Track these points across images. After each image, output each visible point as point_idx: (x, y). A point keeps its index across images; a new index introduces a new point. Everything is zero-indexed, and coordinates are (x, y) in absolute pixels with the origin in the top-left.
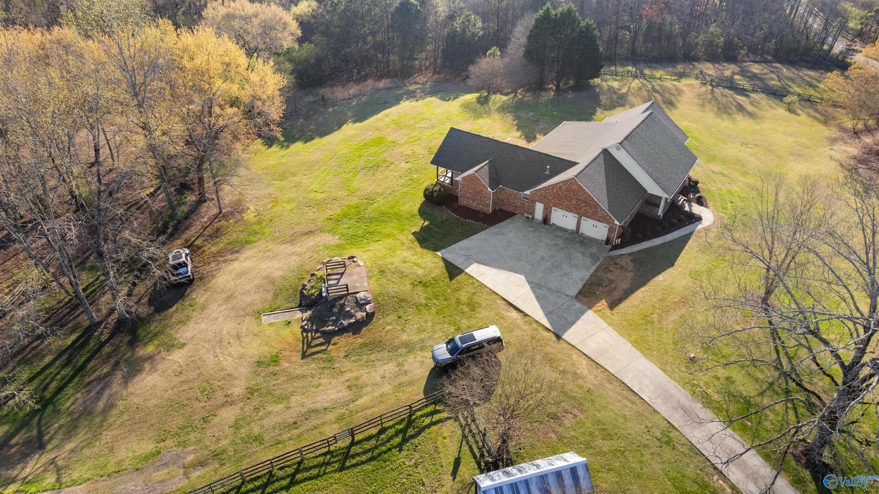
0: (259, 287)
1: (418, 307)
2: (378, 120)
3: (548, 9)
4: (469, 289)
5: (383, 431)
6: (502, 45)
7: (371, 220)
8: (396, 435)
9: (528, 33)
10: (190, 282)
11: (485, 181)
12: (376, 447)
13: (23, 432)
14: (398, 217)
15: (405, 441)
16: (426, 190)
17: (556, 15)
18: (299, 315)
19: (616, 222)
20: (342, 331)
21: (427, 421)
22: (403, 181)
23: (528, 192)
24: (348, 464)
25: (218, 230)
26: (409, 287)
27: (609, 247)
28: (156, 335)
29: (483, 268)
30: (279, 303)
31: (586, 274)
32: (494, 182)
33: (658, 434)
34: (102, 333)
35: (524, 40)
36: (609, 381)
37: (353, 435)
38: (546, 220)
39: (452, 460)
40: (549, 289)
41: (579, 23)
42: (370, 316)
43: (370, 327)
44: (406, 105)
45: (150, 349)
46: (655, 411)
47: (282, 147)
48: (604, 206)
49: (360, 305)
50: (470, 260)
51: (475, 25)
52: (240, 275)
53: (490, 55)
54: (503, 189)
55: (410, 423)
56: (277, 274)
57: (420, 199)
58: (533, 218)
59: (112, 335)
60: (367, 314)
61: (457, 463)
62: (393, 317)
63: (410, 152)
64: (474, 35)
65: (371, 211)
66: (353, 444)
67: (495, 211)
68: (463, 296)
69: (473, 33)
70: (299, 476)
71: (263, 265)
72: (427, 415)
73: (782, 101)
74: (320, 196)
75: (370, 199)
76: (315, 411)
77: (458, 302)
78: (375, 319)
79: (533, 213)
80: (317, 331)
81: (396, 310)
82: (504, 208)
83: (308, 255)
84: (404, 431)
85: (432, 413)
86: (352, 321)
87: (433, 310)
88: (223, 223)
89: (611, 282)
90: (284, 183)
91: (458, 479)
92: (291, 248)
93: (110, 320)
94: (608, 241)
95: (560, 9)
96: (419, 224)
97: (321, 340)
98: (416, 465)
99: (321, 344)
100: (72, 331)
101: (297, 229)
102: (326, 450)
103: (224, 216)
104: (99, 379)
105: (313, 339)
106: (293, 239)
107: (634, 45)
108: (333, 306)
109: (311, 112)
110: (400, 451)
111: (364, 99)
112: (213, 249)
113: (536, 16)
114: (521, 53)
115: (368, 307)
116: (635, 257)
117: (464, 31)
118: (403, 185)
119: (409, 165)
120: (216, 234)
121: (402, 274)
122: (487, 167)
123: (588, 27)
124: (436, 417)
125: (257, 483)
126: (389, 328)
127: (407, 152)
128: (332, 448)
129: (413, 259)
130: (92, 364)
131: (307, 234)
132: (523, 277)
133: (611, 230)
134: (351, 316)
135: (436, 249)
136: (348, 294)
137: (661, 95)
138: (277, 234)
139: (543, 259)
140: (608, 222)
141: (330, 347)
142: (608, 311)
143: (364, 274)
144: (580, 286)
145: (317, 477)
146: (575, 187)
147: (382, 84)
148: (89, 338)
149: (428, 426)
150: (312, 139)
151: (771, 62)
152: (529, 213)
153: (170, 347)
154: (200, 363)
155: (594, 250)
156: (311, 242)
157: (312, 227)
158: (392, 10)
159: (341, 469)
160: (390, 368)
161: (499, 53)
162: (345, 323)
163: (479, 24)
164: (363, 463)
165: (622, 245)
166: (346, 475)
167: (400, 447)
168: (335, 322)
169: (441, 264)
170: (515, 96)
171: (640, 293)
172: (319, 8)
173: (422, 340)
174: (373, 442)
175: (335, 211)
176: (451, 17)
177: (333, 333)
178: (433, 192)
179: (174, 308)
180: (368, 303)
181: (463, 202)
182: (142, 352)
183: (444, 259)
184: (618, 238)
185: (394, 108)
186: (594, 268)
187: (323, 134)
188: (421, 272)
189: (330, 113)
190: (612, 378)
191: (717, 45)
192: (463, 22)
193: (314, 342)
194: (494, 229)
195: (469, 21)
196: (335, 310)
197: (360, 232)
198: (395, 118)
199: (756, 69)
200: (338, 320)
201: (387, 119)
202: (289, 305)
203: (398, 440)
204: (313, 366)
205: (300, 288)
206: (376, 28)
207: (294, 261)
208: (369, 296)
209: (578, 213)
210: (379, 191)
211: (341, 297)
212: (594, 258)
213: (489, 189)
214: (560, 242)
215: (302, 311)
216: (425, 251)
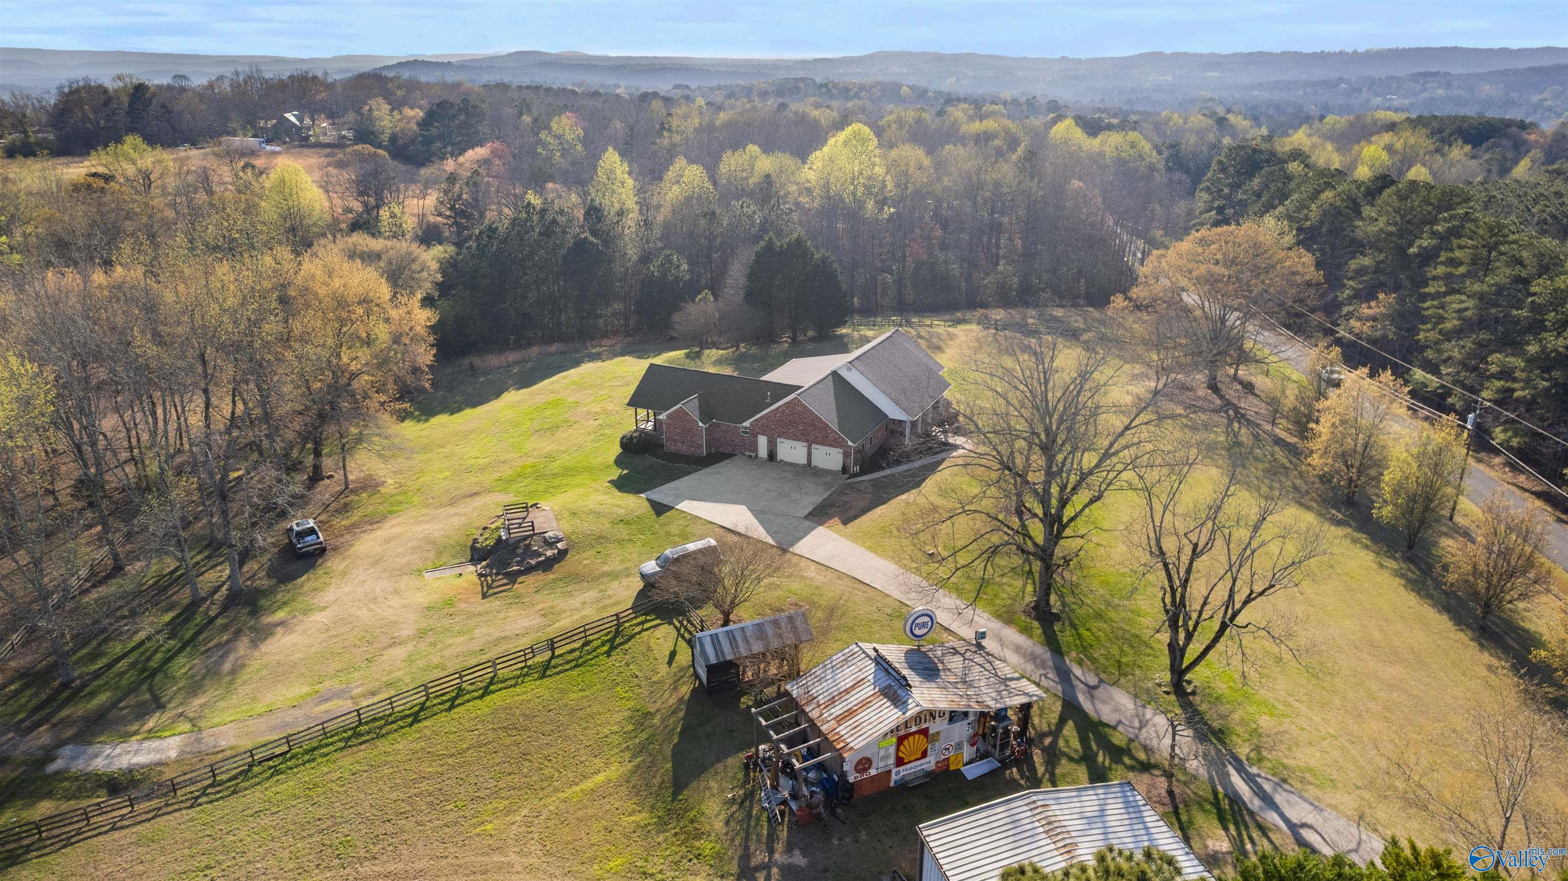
0: (415, 548)
1: (620, 542)
2: (553, 383)
3: (771, 238)
4: (681, 522)
5: (587, 643)
6: (715, 288)
7: (555, 476)
8: (603, 644)
9: (748, 271)
10: (323, 551)
11: (695, 415)
12: (581, 657)
13: (132, 696)
14: (590, 470)
15: (612, 648)
16: (623, 438)
17: (781, 246)
18: (472, 568)
19: (850, 443)
20: (530, 570)
21: (638, 629)
22: (592, 437)
23: (747, 424)
24: (548, 673)
25: (346, 505)
26: (608, 525)
27: (847, 476)
28: (285, 603)
29: (696, 504)
30: (445, 560)
31: (818, 500)
32: (706, 416)
33: (889, 611)
34: (208, 609)
35: (742, 281)
36: (839, 578)
37: (553, 650)
38: (772, 456)
39: (667, 653)
40: (774, 514)
41: (812, 255)
42: (563, 554)
43: (563, 563)
44: (587, 368)
45: (280, 615)
46: (887, 595)
47: (419, 421)
48: (834, 425)
49: (550, 543)
50: (681, 498)
51: (678, 266)
52: (388, 541)
53: (700, 300)
54: (718, 425)
55: (617, 633)
56: (436, 534)
57: (617, 450)
58: (756, 456)
59: (224, 609)
60: (559, 551)
61: (673, 654)
62: (592, 553)
63: (598, 410)
64: (677, 280)
65: (555, 466)
66: (553, 657)
67: (709, 455)
68: (674, 529)
69: (677, 277)
70: (492, 688)
71: (418, 529)
72: (638, 624)
73: (1078, 340)
74: (482, 461)
75: (550, 457)
76: (505, 638)
77: (668, 534)
78: (569, 556)
79: (755, 450)
80: (497, 574)
81: (593, 547)
82: (721, 450)
83: (475, 514)
84: (612, 640)
85: (642, 623)
86: (543, 558)
87: (639, 544)
88: (353, 497)
89: (845, 503)
90: (429, 455)
91: (674, 665)
92: (451, 510)
93: (216, 597)
94: (845, 470)
95: (787, 240)
96: (616, 473)
97: (505, 581)
98: (628, 665)
99: (504, 585)
100: (167, 611)
101: (456, 493)
102: (523, 664)
103: (352, 491)
104: (219, 645)
105: (493, 581)
106: (453, 502)
107: (900, 291)
108: (517, 548)
109: (455, 384)
110: (609, 656)
111: (529, 365)
112: (344, 522)
113: (757, 248)
114: (740, 298)
115: (559, 545)
116: (875, 483)
117: (664, 275)
118: (592, 441)
119: (599, 422)
120: (346, 509)
121: (598, 514)
122: (696, 401)
123: (824, 260)
124: (646, 626)
125: (444, 698)
126: (586, 562)
127: (595, 410)
128: (529, 663)
129: (611, 501)
130: (205, 635)
131: (471, 496)
132: (744, 507)
133: (846, 455)
134: (539, 555)
135: (637, 491)
136: (534, 534)
137: (927, 340)
138: (431, 501)
139: (768, 490)
140: (841, 447)
141: (516, 586)
142: (841, 527)
143: (551, 516)
144: (810, 509)
145: (515, 685)
146: (799, 408)
147: (554, 348)
148: (194, 613)
149: (639, 633)
150: (459, 410)
151: (1082, 306)
152: (752, 451)
153: (306, 612)
154: (350, 619)
155: (828, 479)
156: (478, 502)
157: (478, 489)
158: (564, 251)
159: (542, 678)
160: (593, 594)
161: (712, 299)
162: (533, 562)
163: (685, 267)
164: (567, 670)
165: (862, 472)
166: (546, 682)
167: (608, 654)
168: (519, 563)
169: (646, 504)
170: (738, 349)
171: (878, 511)
172: (458, 254)
173: (627, 569)
174: (577, 653)
175: (506, 472)
176: (645, 259)
177: (520, 573)
178: (631, 438)
179: (304, 578)
180: (560, 540)
181: (671, 447)
182: (268, 619)
183: (648, 500)
184: (855, 465)
185: (572, 371)
186: (827, 494)
187: (474, 405)
188: (622, 511)
189: (481, 383)
190: (842, 575)
191: (1011, 287)
192: (662, 264)
193: (495, 584)
194: (708, 470)
195: (670, 262)
196: (520, 551)
197: (541, 488)
198: (576, 379)
199: (1059, 312)
200: (523, 560)
201: (565, 381)
202: (457, 561)
203: (605, 648)
204: (498, 603)
205: (470, 544)
206: (542, 276)
207: (456, 522)
208: (561, 535)
209: (807, 441)
210: (562, 449)
211: (525, 538)
212: (828, 486)
213: (701, 424)
214: (789, 476)
215: (475, 565)
216: (625, 495)
